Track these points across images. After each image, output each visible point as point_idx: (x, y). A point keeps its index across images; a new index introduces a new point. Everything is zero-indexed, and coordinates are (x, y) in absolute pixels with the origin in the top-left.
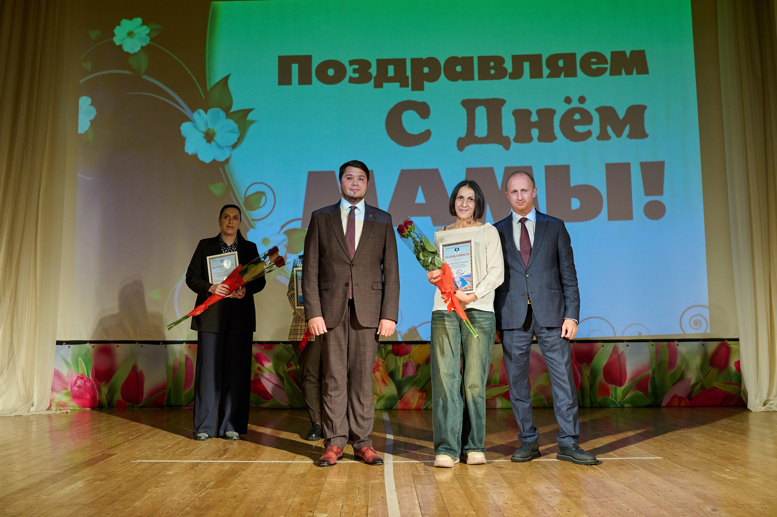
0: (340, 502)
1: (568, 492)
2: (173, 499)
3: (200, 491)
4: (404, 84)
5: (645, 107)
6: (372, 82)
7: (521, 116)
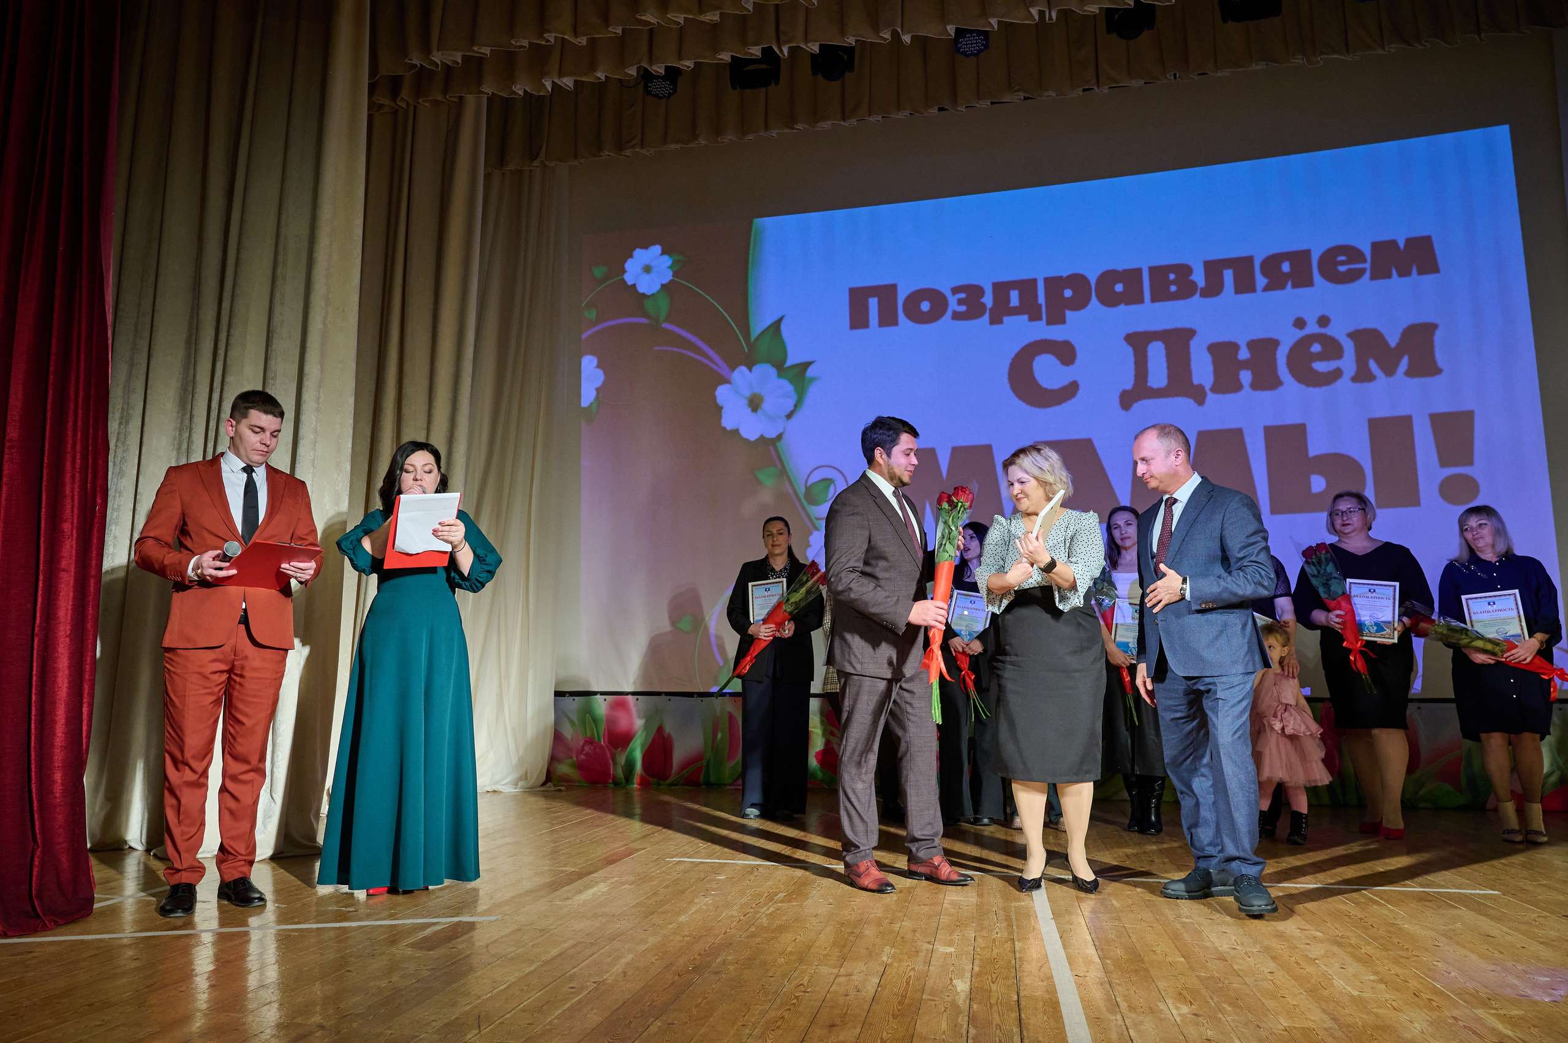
0: (970, 932)
1: (1338, 938)
2: (730, 914)
3: (766, 904)
4: (1035, 316)
5: (1434, 327)
6: (987, 316)
7: (1222, 352)
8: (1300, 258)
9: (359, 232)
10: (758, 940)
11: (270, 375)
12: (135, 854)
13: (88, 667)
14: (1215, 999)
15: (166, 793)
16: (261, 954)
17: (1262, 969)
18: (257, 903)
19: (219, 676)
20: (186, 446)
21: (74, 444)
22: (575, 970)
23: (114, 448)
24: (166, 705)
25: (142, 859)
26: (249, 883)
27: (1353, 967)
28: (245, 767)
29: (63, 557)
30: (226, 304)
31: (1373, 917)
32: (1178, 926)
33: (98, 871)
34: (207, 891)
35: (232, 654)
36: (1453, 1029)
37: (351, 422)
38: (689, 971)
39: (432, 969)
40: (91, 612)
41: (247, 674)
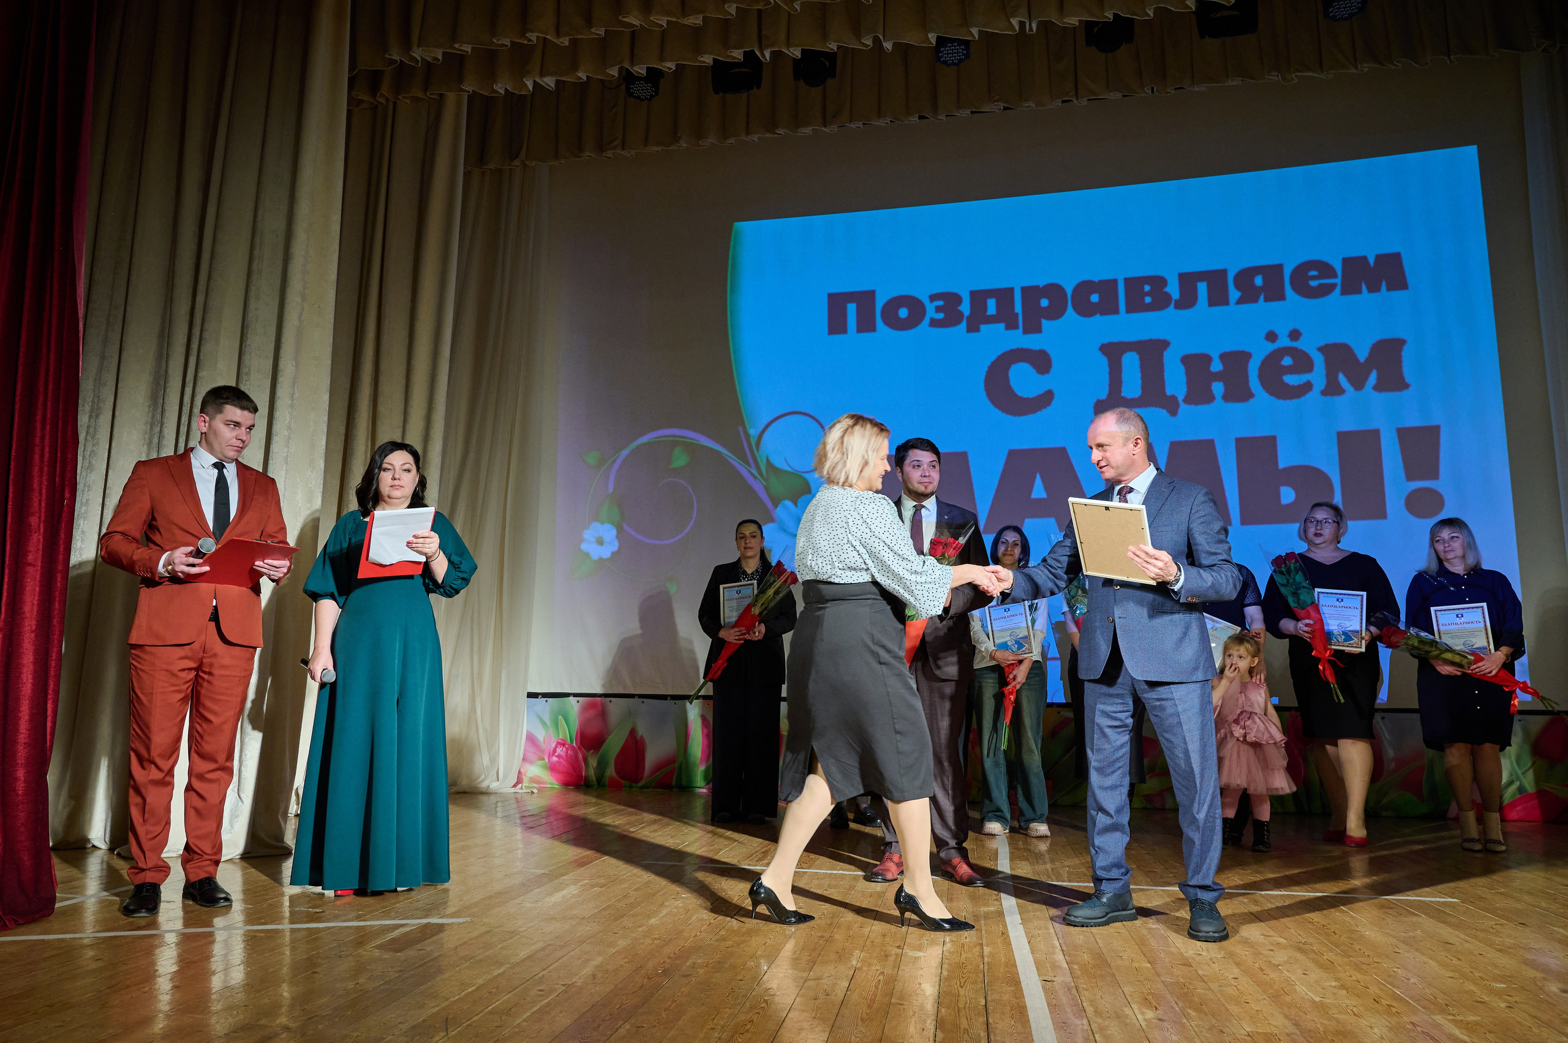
1: (1301, 945)
4: (1011, 325)
5: (1402, 342)
6: (964, 324)
7: (1195, 364)
8: (1273, 272)
9: (336, 228)
10: (729, 943)
11: (244, 370)
12: (99, 853)
13: (53, 663)
14: (1180, 1004)
15: (131, 792)
16: (226, 955)
17: (1226, 975)
18: (223, 903)
19: (188, 674)
20: (157, 441)
21: (43, 437)
22: (544, 972)
23: (84, 441)
24: (131, 702)
25: (106, 858)
26: (215, 883)
27: (1315, 974)
28: (213, 766)
29: (29, 551)
30: (200, 298)
31: (1336, 924)
32: (1144, 932)
33: (60, 870)
34: (172, 891)
35: (201, 651)
36: (1412, 1034)
37: (326, 419)
38: (658, 975)
39: (400, 971)
40: (57, 607)
41: (216, 672)
